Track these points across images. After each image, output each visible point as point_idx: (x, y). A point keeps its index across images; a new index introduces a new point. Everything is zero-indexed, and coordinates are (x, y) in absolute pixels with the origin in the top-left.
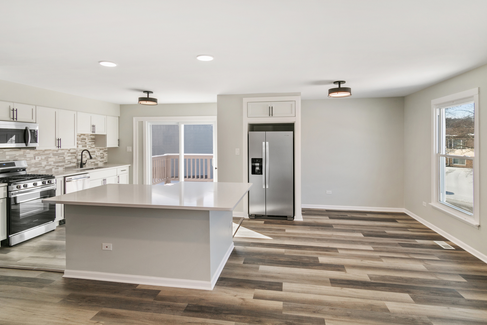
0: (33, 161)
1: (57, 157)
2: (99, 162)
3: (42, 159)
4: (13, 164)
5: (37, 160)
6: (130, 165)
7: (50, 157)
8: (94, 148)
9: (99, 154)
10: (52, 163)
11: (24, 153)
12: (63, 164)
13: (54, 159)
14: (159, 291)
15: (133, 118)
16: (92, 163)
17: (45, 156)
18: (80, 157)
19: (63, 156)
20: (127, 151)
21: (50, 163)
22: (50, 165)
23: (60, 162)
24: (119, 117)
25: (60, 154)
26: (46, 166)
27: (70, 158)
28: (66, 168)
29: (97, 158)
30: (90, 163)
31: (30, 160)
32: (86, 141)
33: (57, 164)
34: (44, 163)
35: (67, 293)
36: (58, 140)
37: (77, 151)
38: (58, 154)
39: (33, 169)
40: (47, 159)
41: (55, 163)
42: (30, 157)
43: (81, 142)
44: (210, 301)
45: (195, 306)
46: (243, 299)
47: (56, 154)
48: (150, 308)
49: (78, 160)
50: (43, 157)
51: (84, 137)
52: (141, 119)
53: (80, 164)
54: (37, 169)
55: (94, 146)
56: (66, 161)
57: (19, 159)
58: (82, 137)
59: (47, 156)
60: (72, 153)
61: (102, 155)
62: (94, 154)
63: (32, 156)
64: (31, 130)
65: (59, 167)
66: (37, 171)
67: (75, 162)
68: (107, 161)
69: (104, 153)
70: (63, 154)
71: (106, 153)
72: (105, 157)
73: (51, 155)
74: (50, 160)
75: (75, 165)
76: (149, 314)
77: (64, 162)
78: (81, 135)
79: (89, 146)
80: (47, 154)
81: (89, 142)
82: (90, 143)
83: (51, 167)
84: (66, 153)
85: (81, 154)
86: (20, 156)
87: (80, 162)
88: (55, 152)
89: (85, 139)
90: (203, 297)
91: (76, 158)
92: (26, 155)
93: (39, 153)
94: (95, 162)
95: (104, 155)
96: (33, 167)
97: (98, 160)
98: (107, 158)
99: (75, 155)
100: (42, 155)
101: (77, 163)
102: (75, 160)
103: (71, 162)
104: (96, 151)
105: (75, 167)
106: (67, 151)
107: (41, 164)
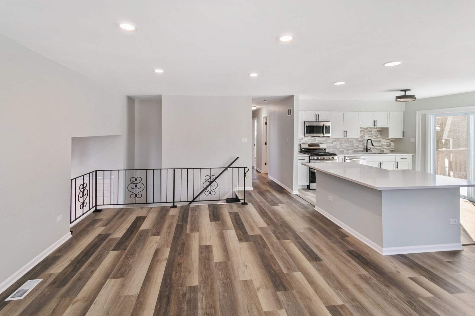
0: (331, 145)
1: (348, 143)
2: (385, 150)
3: (337, 144)
4: (318, 145)
5: (334, 144)
6: (413, 154)
7: (343, 143)
8: (380, 138)
9: (386, 143)
10: (344, 147)
11: (326, 140)
12: (352, 148)
13: (345, 145)
14: (348, 237)
15: (416, 112)
16: (377, 149)
17: (339, 142)
18: (366, 145)
19: (352, 143)
20: (411, 142)
21: (342, 147)
22: (343, 148)
23: (350, 147)
24: (404, 112)
25: (350, 141)
26: (339, 148)
27: (358, 144)
28: (354, 151)
29: (382, 146)
30: (376, 149)
31: (330, 144)
32: (372, 133)
33: (347, 148)
34: (339, 147)
35: (308, 215)
36: (345, 132)
37: (364, 140)
38: (348, 141)
39: (331, 150)
40: (340, 144)
41: (346, 147)
42: (329, 142)
43: (368, 133)
44: (371, 258)
45: (357, 253)
46: (398, 272)
47: (347, 141)
48: (332, 239)
49: (364, 146)
50: (338, 143)
51: (371, 130)
52: (424, 112)
53: (365, 149)
54: (334, 150)
55: (380, 136)
56: (355, 147)
57: (323, 143)
58: (369, 129)
59: (341, 142)
60: (360, 141)
61: (389, 144)
62: (380, 143)
63: (331, 142)
64: (326, 126)
65: (349, 150)
66: (334, 151)
67: (362, 148)
68: (393, 149)
69: (390, 143)
70: (353, 141)
71: (393, 143)
72: (392, 146)
73: (343, 142)
74: (342, 144)
75: (362, 149)
76: (328, 240)
77: (353, 147)
78: (368, 128)
79: (375, 137)
80: (340, 141)
81: (375, 133)
82: (377, 134)
83: (343, 149)
84: (354, 141)
85: (366, 142)
86: (324, 141)
87: (366, 148)
88: (347, 140)
89: (372, 131)
90: (370, 253)
91: (363, 144)
92: (327, 141)
93: (335, 140)
94: (380, 149)
95: (390, 144)
96: (331, 148)
97: (384, 148)
98: (394, 147)
99: (363, 143)
100: (338, 141)
101: (364, 149)
102: (362, 147)
103: (358, 148)
104: (382, 141)
105: (362, 151)
106: (356, 140)
107: (336, 147)
